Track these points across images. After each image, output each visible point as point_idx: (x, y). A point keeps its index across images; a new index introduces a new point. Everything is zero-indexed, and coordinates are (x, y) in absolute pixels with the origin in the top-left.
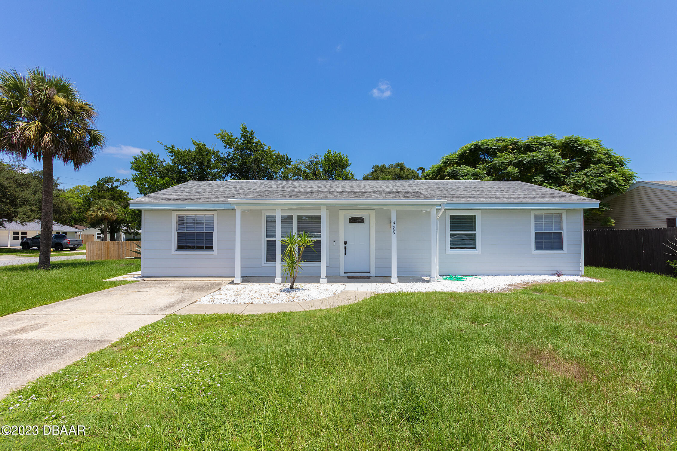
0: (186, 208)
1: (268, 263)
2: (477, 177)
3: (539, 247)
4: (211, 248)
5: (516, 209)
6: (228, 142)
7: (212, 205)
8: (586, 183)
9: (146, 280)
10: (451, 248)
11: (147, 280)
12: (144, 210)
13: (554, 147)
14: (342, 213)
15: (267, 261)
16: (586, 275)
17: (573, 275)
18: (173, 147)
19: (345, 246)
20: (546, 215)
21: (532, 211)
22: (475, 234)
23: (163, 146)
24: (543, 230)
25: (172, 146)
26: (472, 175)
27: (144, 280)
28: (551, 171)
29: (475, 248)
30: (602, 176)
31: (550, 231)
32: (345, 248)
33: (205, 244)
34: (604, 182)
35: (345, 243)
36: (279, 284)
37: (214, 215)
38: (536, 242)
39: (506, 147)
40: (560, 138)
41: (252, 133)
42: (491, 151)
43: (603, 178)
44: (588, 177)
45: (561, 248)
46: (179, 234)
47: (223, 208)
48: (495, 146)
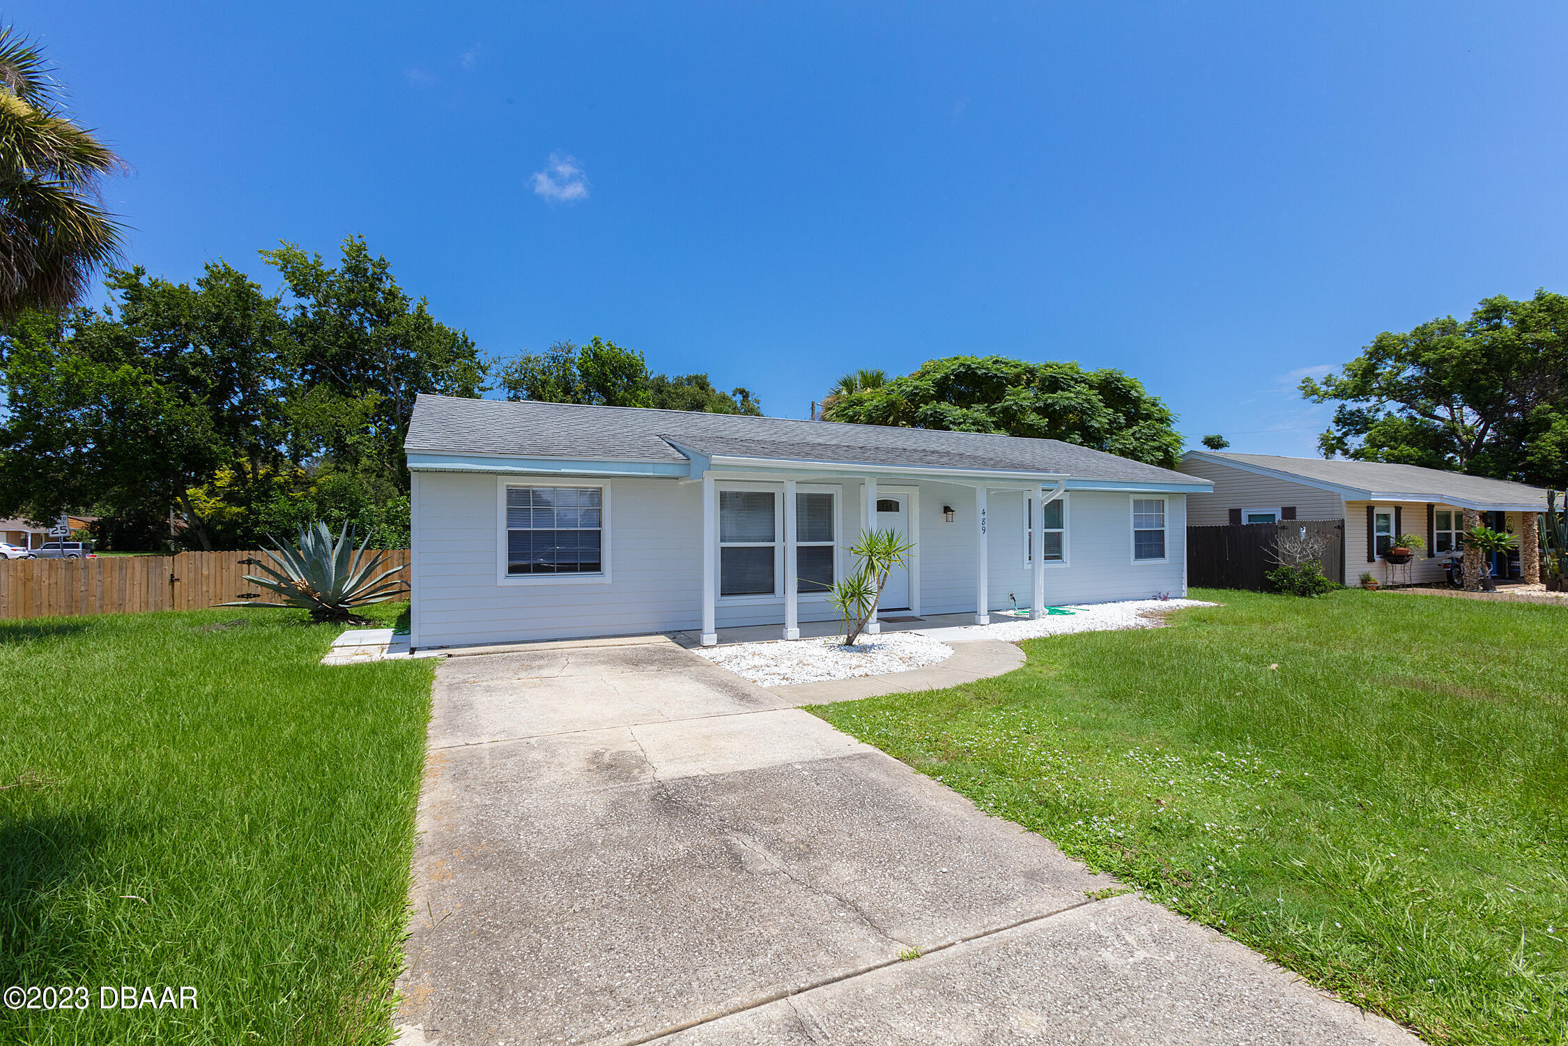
0: (563, 470)
1: (724, 598)
2: (981, 427)
3: (1138, 554)
4: (595, 567)
5: (1120, 492)
7: (627, 464)
8: (1135, 449)
9: (455, 656)
11: (459, 656)
13: (1091, 387)
15: (722, 594)
16: (1188, 598)
17: (1177, 598)
20: (1146, 502)
21: (1131, 495)
22: (1060, 534)
26: (974, 424)
27: (450, 656)
28: (1092, 426)
29: (1061, 559)
30: (1155, 440)
31: (1144, 527)
33: (581, 559)
34: (1158, 449)
36: (797, 640)
37: (601, 488)
38: (1136, 546)
39: (1018, 376)
40: (1093, 369)
41: (382, 265)
42: (995, 380)
43: (1156, 444)
44: (1136, 439)
45: (1162, 555)
46: (512, 536)
47: (651, 474)
48: (1002, 372)
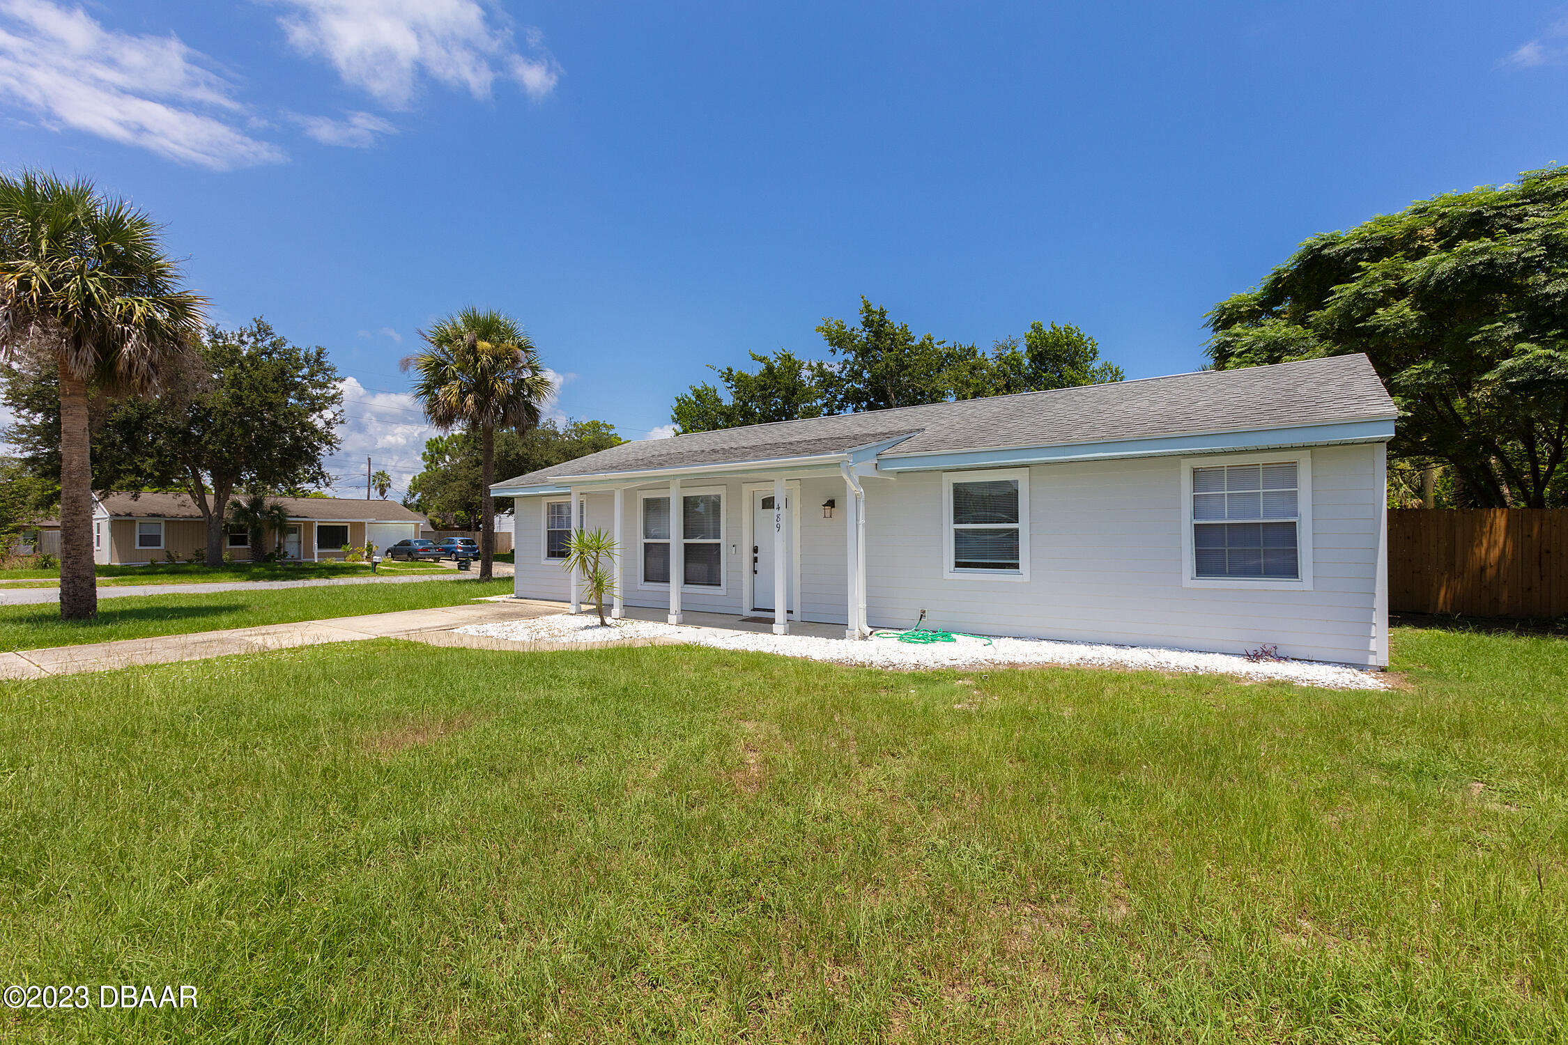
1: (646, 583)
3: (1205, 567)
6: (838, 340)
10: (958, 565)
12: (518, 497)
14: (747, 490)
15: (645, 580)
18: (730, 370)
19: (756, 555)
20: (1231, 469)
21: (1183, 461)
23: (717, 370)
24: (1223, 518)
25: (728, 369)
27: (505, 602)
29: (1016, 566)
31: (1250, 518)
32: (755, 560)
35: (755, 550)
38: (1199, 552)
45: (1291, 571)
46: (550, 533)
